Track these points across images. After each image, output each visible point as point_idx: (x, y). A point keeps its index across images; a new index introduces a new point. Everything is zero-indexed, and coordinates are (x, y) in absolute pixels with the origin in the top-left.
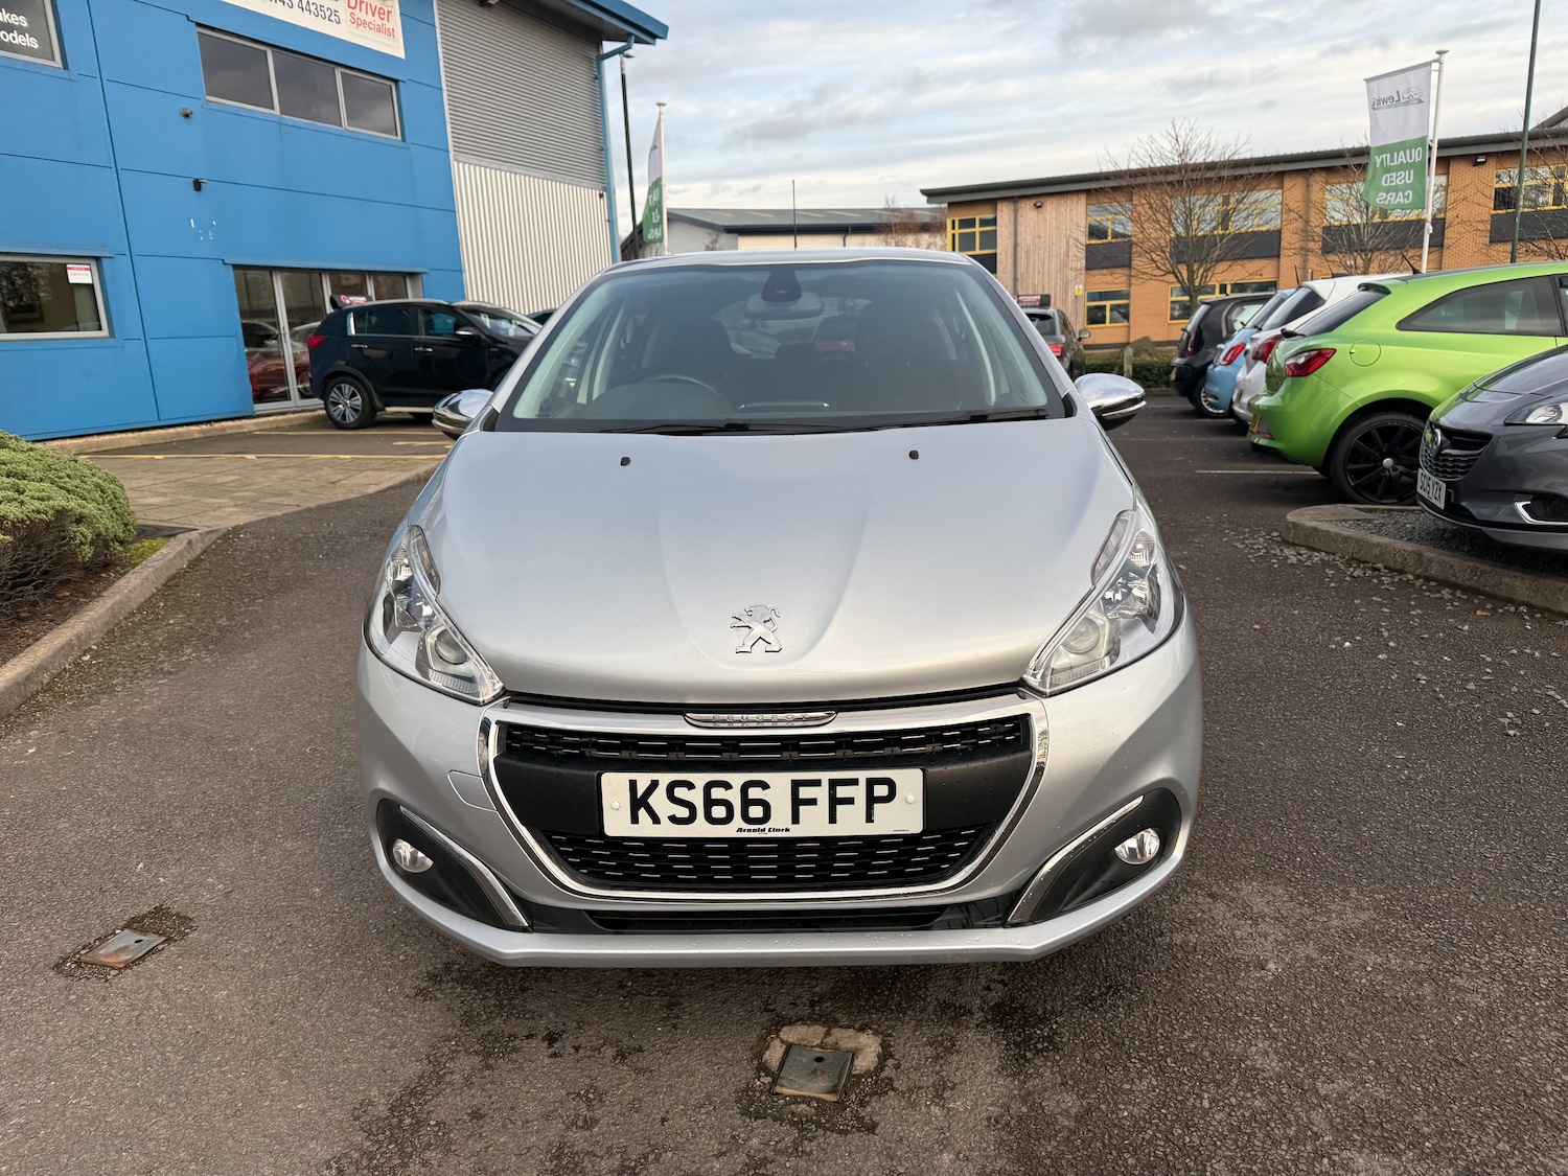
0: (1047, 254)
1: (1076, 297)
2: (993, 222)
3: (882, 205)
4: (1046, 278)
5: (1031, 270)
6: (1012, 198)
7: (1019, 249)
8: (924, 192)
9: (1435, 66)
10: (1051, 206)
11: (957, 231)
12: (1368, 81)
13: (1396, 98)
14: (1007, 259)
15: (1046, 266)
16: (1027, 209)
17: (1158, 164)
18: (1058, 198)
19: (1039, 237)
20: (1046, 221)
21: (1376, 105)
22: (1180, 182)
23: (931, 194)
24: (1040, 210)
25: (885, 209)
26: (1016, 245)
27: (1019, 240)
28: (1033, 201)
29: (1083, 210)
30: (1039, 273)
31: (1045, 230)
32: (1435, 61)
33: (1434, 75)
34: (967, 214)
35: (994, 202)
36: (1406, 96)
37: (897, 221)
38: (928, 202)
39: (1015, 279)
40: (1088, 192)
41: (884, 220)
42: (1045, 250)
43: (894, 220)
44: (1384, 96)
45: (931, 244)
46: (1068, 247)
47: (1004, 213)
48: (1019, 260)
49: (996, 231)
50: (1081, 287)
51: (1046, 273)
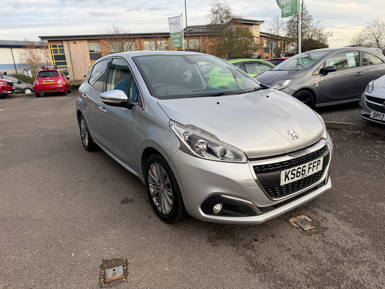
0: (79, 55)
1: (89, 67)
2: (62, 46)
3: (23, 40)
4: (80, 62)
5: (75, 59)
6: (67, 40)
7: (71, 54)
8: (40, 37)
9: (181, 17)
10: (78, 43)
11: (52, 48)
12: (168, 19)
13: (174, 23)
14: (68, 56)
15: (80, 59)
16: (71, 43)
17: (111, 33)
18: (80, 41)
19: (76, 51)
20: (77, 47)
21: (170, 24)
22: (117, 39)
23: (42, 38)
24: (75, 44)
25: (24, 41)
26: (70, 53)
27: (71, 52)
28: (73, 41)
29: (87, 44)
30: (78, 60)
31: (78, 49)
32: (181, 16)
33: (181, 19)
34: (54, 44)
35: (62, 41)
36: (176, 23)
37: (29, 45)
38: (42, 40)
39: (72, 62)
40: (88, 40)
41: (24, 44)
42: (79, 54)
43: (27, 44)
44: (172, 22)
45: (41, 52)
46: (85, 54)
47: (65, 44)
48: (72, 57)
49: (64, 49)
50: (90, 64)
51: (80, 60)
